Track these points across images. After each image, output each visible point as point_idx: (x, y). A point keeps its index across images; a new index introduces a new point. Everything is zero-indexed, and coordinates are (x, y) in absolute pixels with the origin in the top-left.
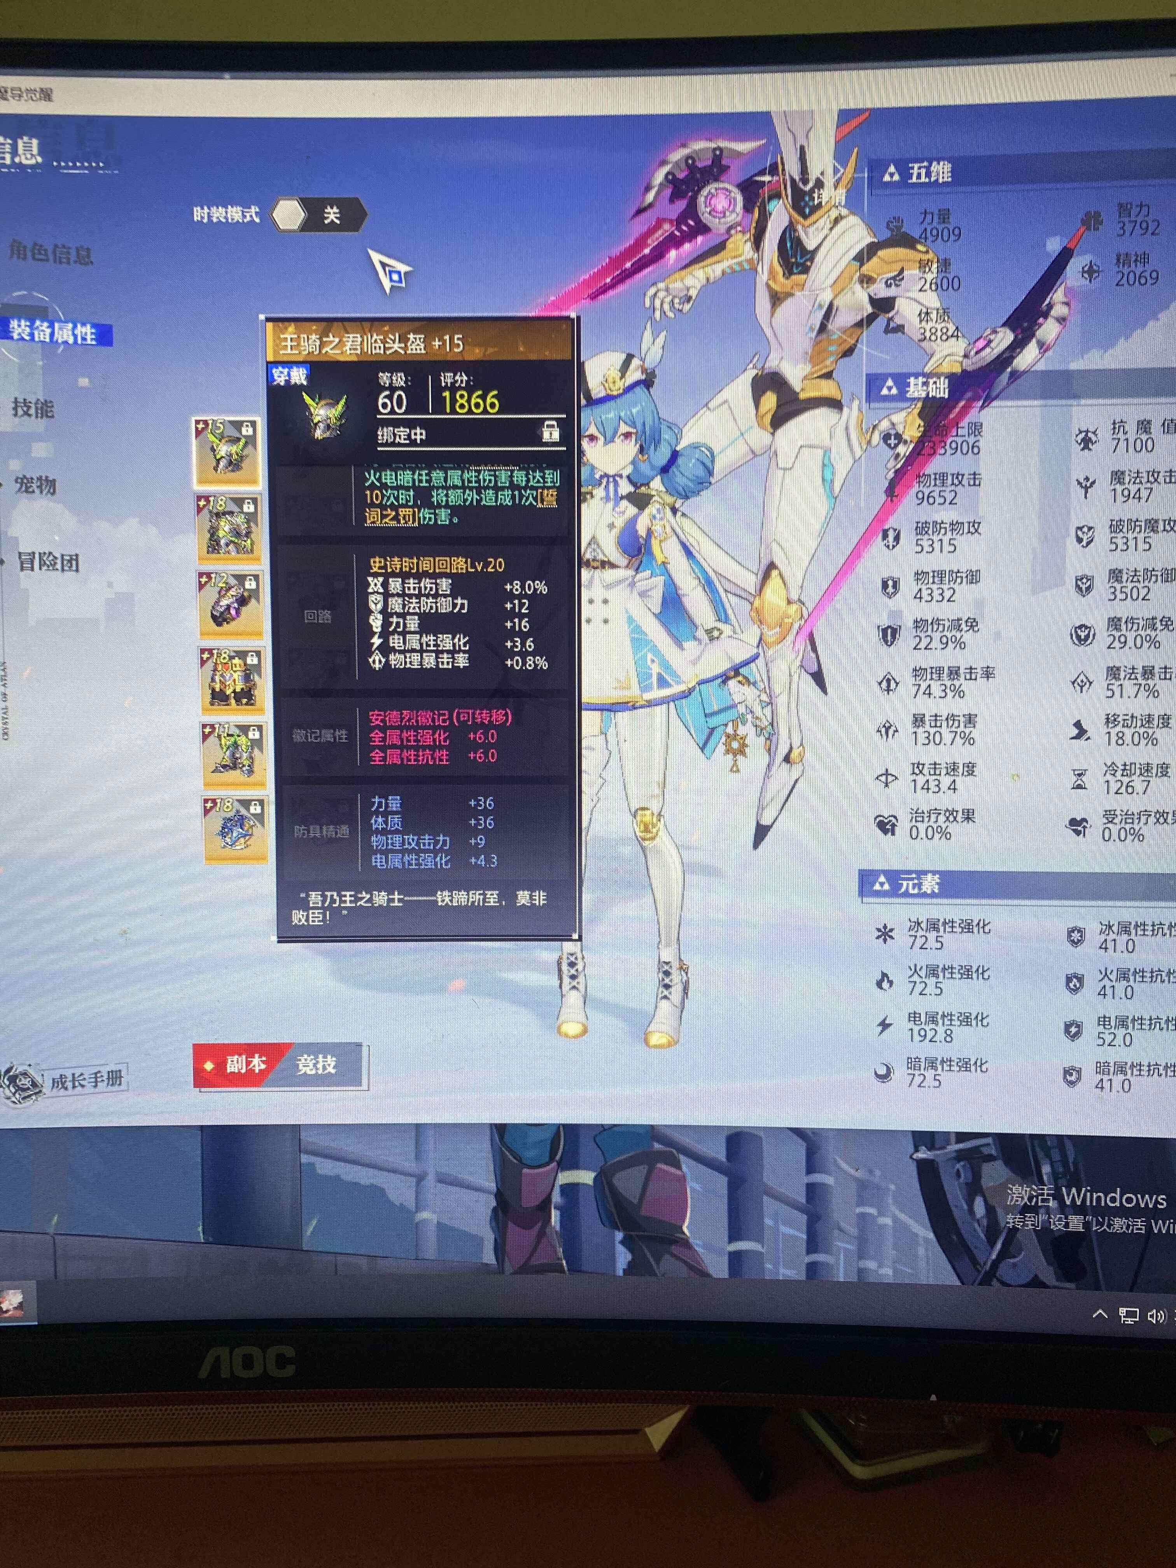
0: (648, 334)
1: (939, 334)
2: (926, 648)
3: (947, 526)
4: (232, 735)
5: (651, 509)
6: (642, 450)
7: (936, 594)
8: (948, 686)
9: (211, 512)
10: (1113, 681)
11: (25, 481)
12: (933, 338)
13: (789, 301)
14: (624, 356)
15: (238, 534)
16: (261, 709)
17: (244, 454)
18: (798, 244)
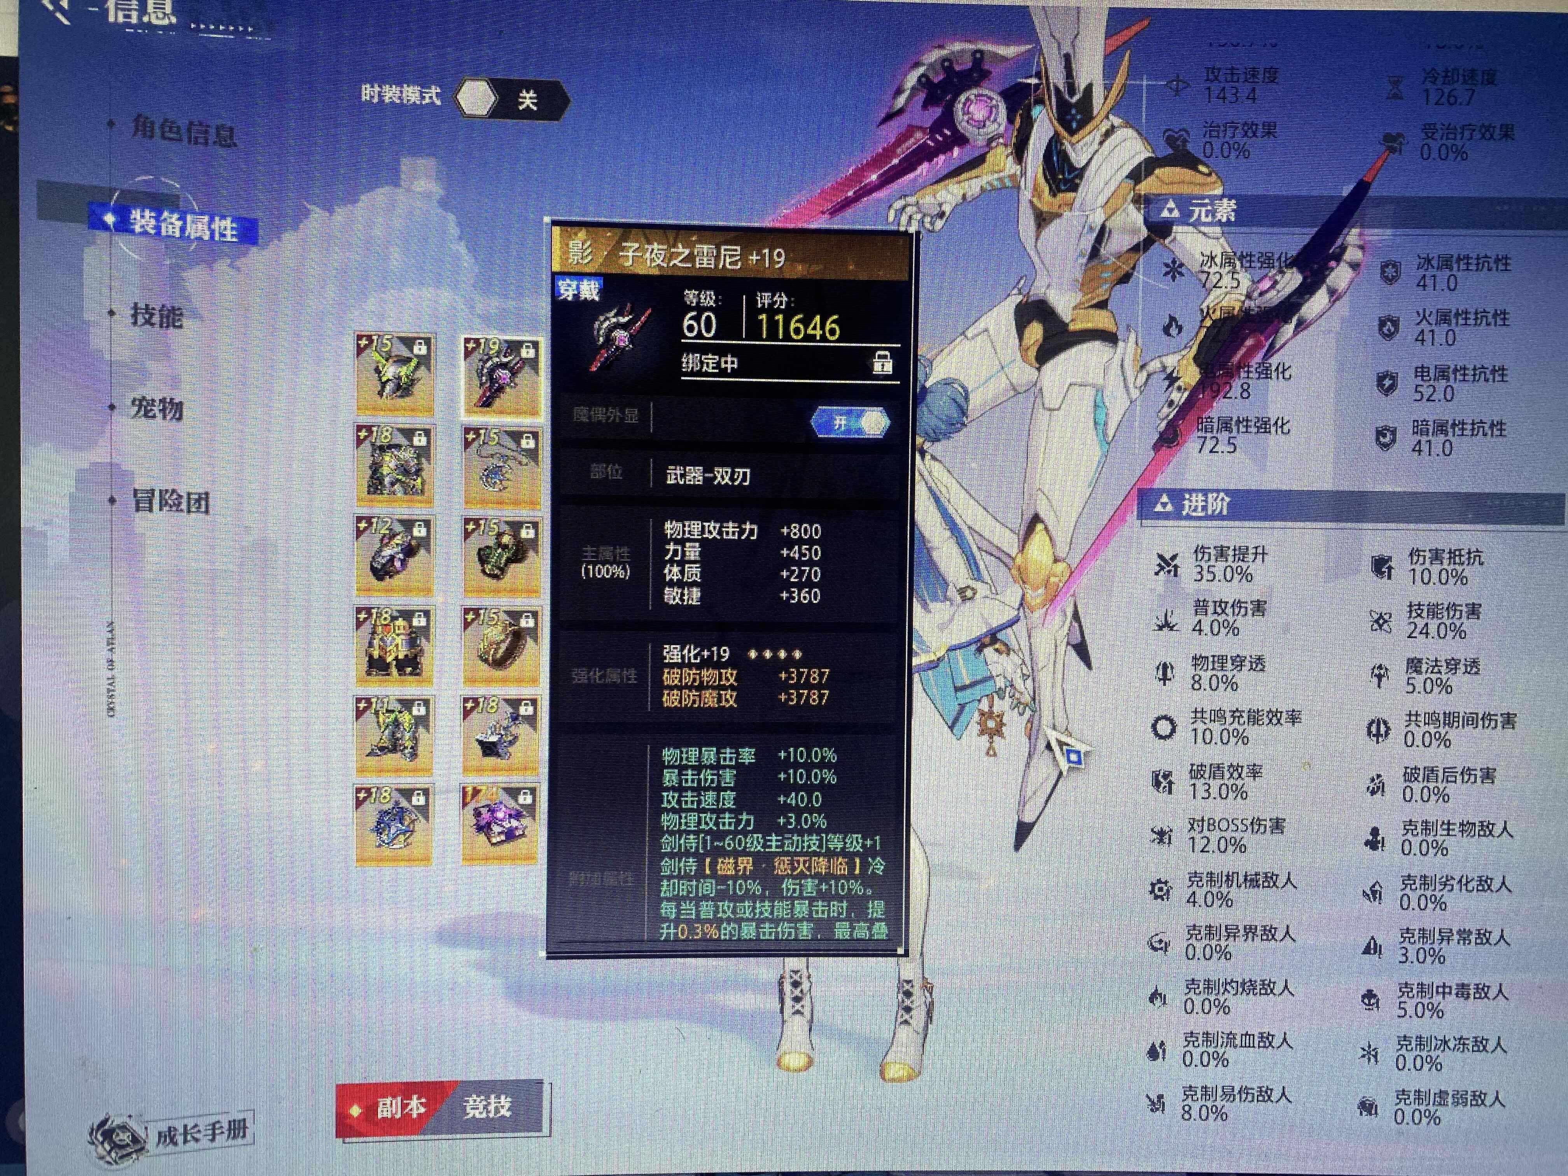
4: (393, 711)
9: (373, 444)
11: (144, 403)
13: (1057, 222)
15: (406, 472)
16: (429, 681)
17: (415, 377)
18: (1064, 157)
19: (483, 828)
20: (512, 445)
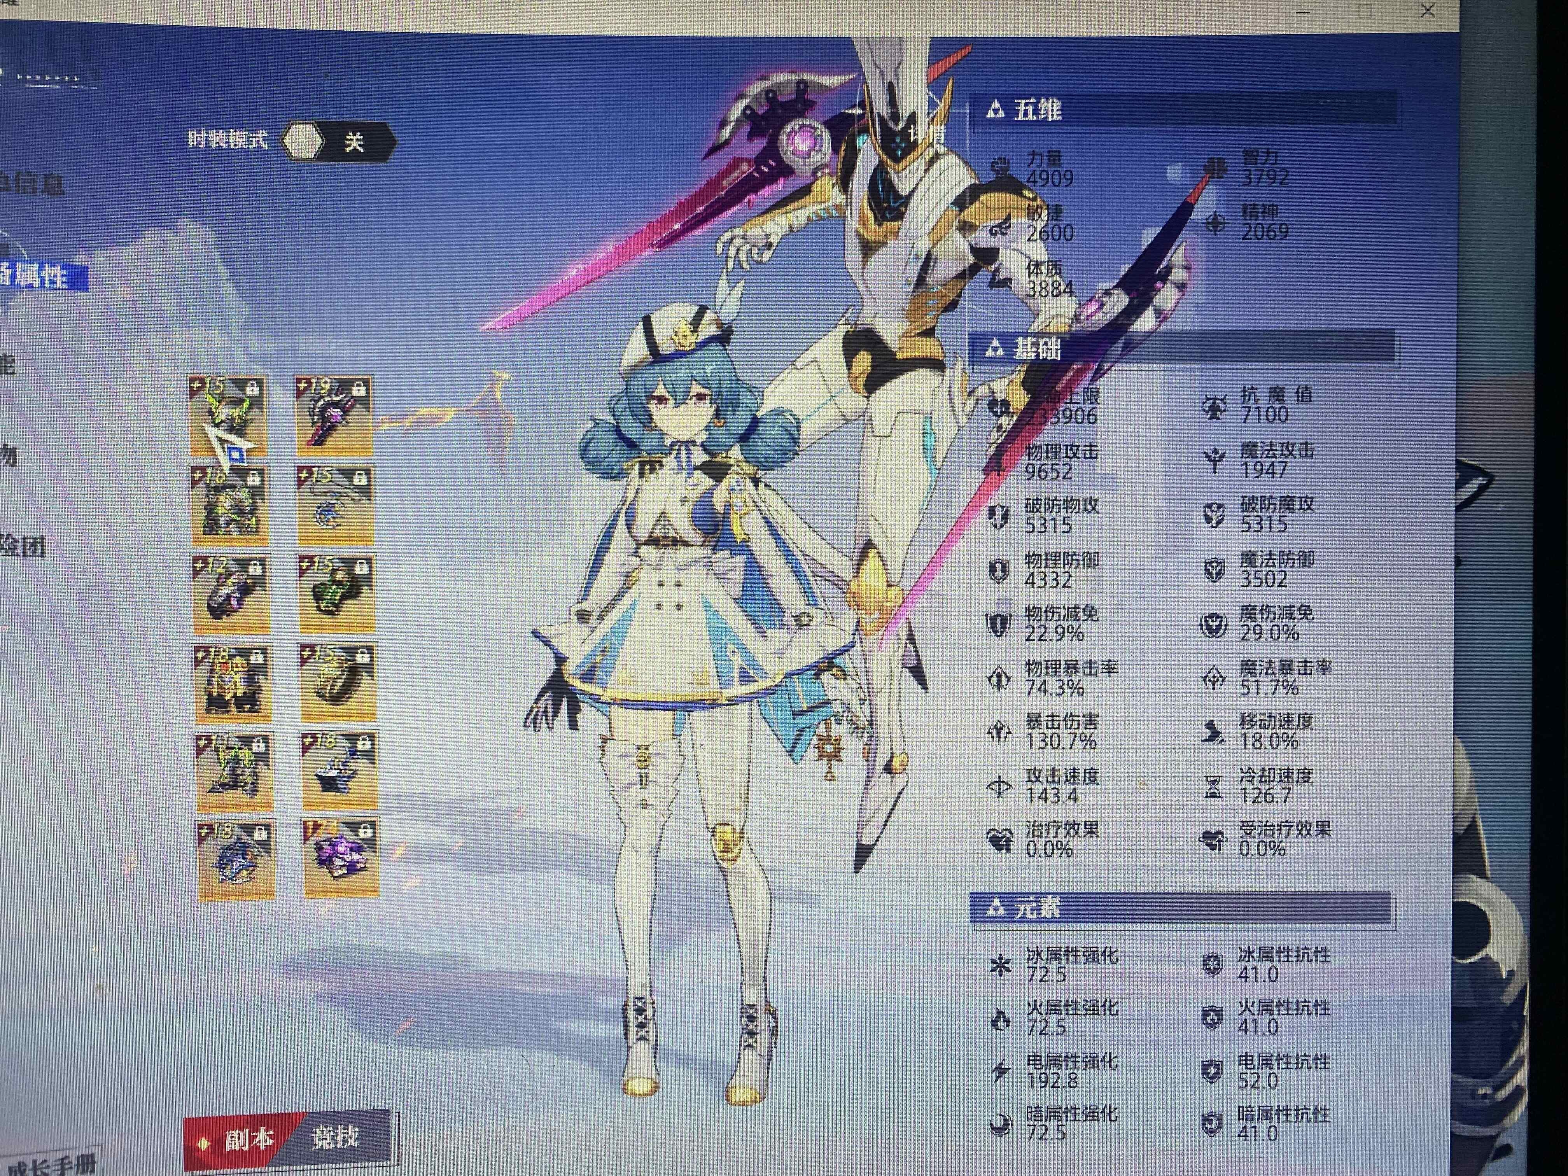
0: (723, 284)
1: (1050, 288)
2: (1039, 640)
3: (1061, 503)
4: (233, 748)
5: (730, 480)
6: (717, 415)
7: (1050, 578)
8: (1066, 682)
9: (208, 486)
10: (1248, 677)
12: (1044, 293)
13: (882, 251)
14: (695, 309)
15: (240, 511)
16: (267, 717)
17: (249, 417)
18: (890, 187)
19: (325, 862)
20: (346, 483)
